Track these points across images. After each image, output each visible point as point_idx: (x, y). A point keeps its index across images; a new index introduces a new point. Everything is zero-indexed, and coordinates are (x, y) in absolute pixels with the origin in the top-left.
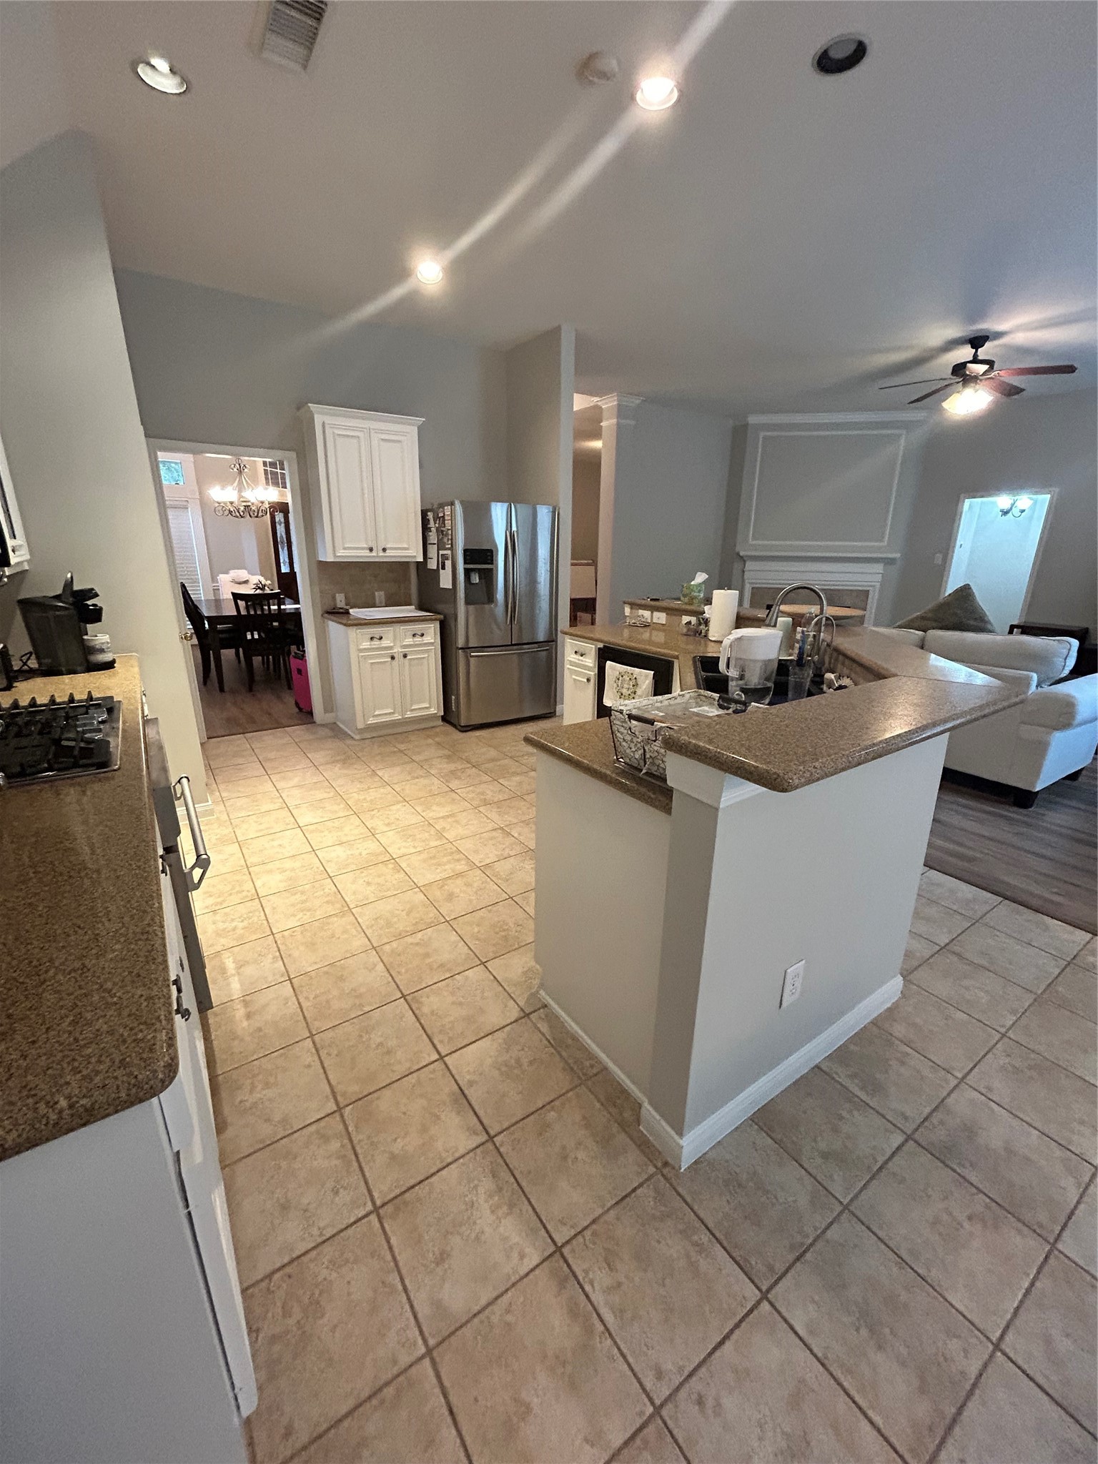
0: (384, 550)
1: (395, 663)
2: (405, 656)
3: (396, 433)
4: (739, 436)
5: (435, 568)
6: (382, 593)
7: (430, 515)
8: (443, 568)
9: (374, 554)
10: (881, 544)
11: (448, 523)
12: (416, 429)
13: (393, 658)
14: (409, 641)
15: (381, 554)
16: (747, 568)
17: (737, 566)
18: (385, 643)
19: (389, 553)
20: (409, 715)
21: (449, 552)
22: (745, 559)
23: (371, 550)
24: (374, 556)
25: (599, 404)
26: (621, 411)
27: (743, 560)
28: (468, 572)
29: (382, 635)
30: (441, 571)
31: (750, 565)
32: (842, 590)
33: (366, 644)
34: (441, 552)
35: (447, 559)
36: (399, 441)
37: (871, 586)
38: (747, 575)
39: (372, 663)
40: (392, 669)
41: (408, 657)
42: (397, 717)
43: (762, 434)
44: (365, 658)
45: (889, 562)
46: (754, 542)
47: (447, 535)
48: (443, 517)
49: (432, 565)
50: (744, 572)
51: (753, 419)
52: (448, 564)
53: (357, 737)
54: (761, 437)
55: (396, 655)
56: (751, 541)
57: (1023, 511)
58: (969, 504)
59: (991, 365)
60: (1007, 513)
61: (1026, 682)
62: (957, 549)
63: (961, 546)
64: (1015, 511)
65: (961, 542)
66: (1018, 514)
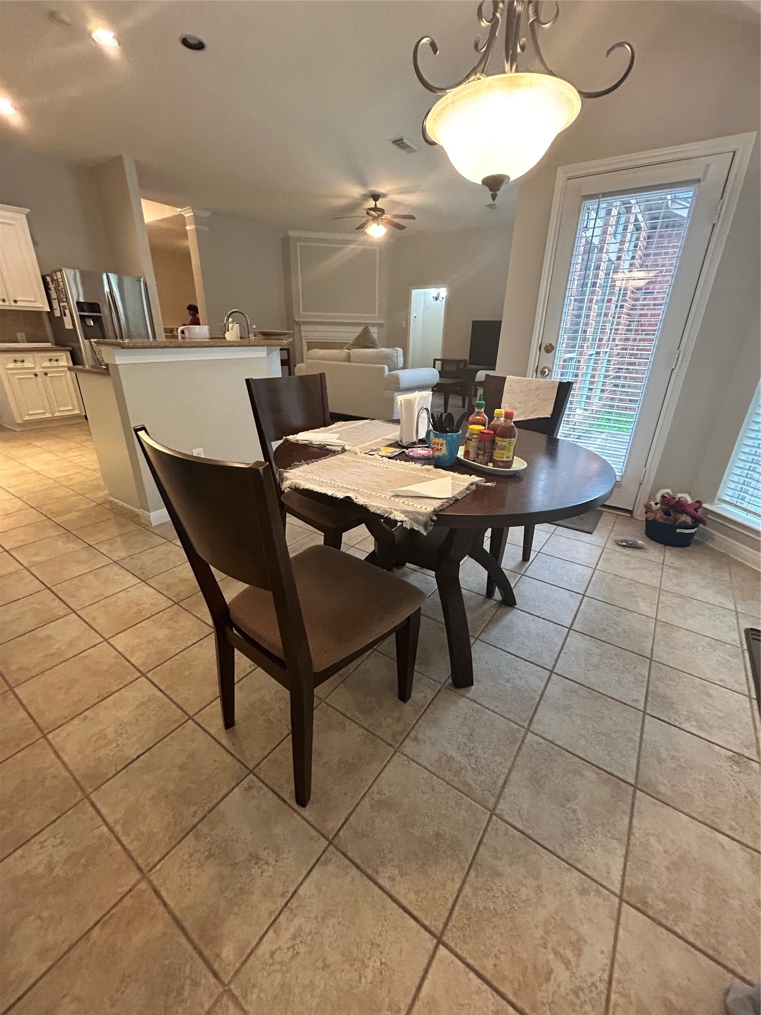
0: (15, 301)
1: (39, 378)
2: (46, 374)
3: (10, 218)
4: (286, 242)
5: (59, 315)
6: (23, 334)
7: (48, 279)
8: (65, 315)
9: (7, 303)
10: (375, 316)
11: (61, 283)
12: (24, 216)
13: (36, 375)
14: (47, 364)
15: (13, 304)
16: (302, 329)
17: (296, 328)
18: (26, 365)
19: (19, 304)
20: (57, 414)
21: (65, 304)
22: (300, 323)
23: (4, 301)
24: (6, 306)
25: (182, 213)
26: (197, 220)
27: (298, 324)
28: (82, 318)
29: (24, 359)
30: (64, 317)
33: (11, 365)
34: (62, 304)
35: (66, 309)
36: (11, 225)
39: (19, 379)
40: (37, 382)
41: (49, 375)
42: (48, 415)
43: (298, 244)
44: (13, 374)
45: (380, 327)
46: (305, 313)
47: (62, 292)
48: (57, 280)
49: (57, 314)
50: (300, 332)
51: (292, 234)
52: (67, 312)
53: (19, 429)
54: (298, 246)
55: (38, 373)
56: (302, 312)
57: (443, 298)
58: (415, 293)
59: (382, 211)
60: (437, 299)
61: (383, 370)
62: (412, 318)
63: (415, 317)
64: (440, 298)
65: (415, 315)
66: (441, 300)
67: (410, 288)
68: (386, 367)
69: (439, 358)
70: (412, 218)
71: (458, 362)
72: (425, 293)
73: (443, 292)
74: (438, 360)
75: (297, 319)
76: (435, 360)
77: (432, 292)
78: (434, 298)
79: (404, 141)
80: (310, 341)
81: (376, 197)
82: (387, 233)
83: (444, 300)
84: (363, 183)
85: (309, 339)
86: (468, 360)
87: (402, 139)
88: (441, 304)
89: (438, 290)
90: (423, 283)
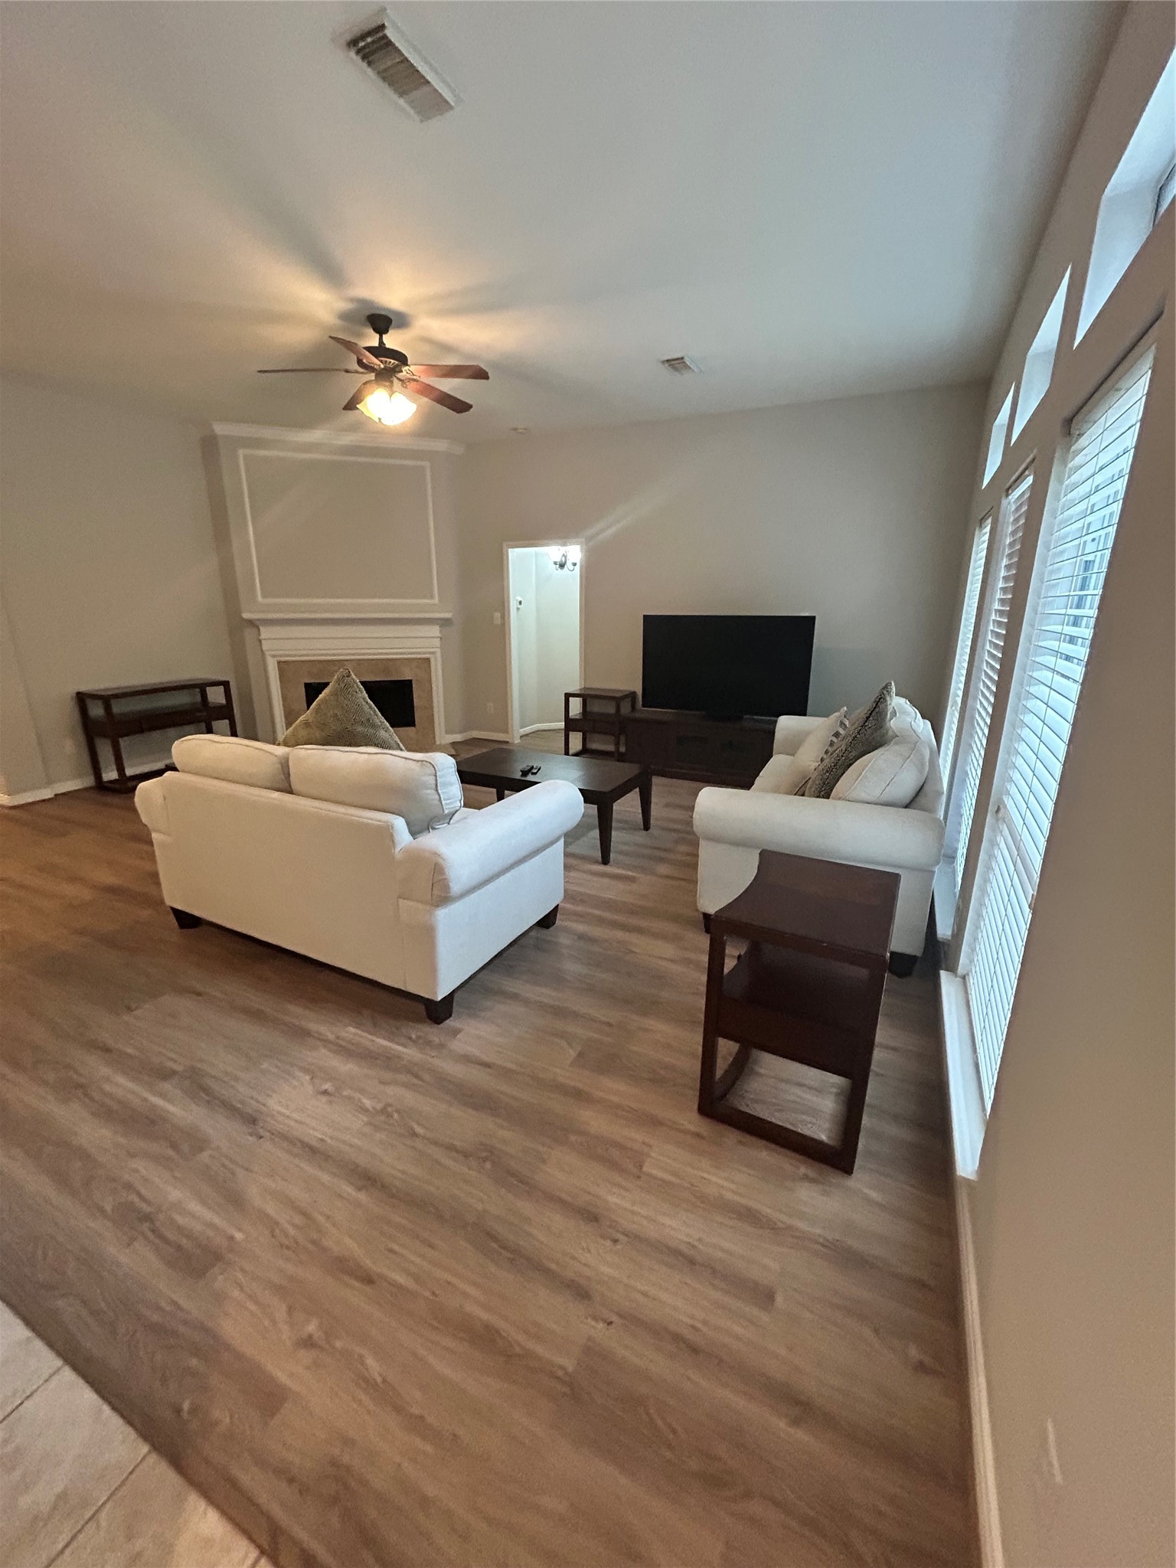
4: (210, 446)
10: (432, 601)
16: (263, 636)
17: (249, 634)
22: (257, 623)
27: (254, 624)
31: (265, 632)
32: (396, 659)
37: (430, 653)
38: (265, 646)
43: (241, 452)
45: (445, 623)
46: (265, 602)
50: (260, 641)
51: (220, 429)
56: (260, 598)
57: (575, 564)
58: (516, 555)
59: (402, 359)
60: (562, 566)
61: (386, 834)
62: (513, 605)
63: (520, 603)
64: (569, 564)
65: (520, 599)
66: (572, 567)
67: (505, 546)
68: (399, 824)
69: (575, 688)
70: (480, 374)
71: (617, 699)
72: (537, 554)
73: (575, 552)
74: (574, 695)
75: (246, 616)
76: (568, 696)
77: (552, 552)
78: (555, 563)
79: (390, 33)
80: (283, 659)
81: (381, 322)
82: (417, 410)
83: (577, 568)
84: (330, 272)
85: (281, 656)
86: (639, 690)
87: (382, 27)
88: (572, 578)
89: (563, 549)
90: (532, 537)
